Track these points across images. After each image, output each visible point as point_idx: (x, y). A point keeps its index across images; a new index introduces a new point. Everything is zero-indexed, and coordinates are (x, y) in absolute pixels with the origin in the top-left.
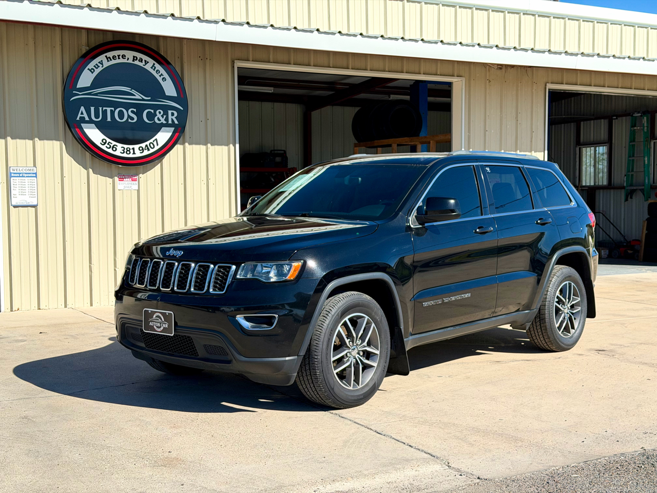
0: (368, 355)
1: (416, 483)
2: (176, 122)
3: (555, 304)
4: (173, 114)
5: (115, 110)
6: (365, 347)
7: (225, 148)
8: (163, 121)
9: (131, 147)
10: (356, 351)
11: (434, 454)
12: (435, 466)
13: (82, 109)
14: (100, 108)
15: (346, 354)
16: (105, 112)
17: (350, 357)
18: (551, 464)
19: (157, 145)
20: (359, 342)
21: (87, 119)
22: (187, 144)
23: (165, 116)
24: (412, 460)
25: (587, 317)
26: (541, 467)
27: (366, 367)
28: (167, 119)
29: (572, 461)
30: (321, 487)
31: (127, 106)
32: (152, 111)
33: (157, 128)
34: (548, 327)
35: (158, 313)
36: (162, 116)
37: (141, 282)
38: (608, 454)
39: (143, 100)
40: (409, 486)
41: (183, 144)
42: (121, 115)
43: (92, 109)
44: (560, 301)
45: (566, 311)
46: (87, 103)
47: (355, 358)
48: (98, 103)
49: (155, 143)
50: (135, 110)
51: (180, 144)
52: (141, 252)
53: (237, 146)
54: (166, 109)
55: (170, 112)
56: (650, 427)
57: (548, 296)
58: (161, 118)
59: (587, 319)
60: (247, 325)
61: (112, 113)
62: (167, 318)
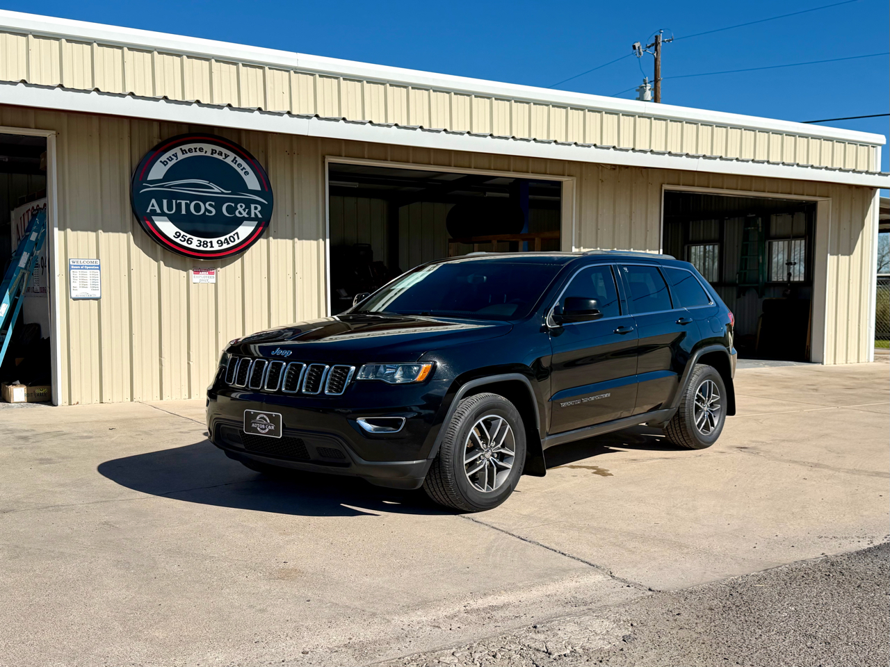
0: (502, 457)
1: (580, 596)
2: (260, 216)
3: (695, 402)
4: (256, 208)
5: (191, 203)
6: (499, 449)
7: (314, 243)
8: (245, 214)
9: (209, 240)
10: (490, 453)
11: (592, 563)
12: (597, 576)
13: (153, 201)
14: (174, 201)
15: (480, 457)
16: (179, 206)
17: (483, 460)
18: (727, 573)
19: (238, 239)
20: (493, 444)
21: (158, 211)
22: (271, 238)
23: (247, 210)
24: (570, 570)
25: (728, 414)
26: (717, 577)
27: (500, 469)
28: (249, 213)
29: (752, 570)
30: (471, 602)
31: (204, 199)
32: (233, 205)
33: (239, 222)
34: (688, 425)
35: (262, 414)
36: (244, 210)
37: (241, 381)
38: (788, 562)
39: (223, 193)
40: (572, 599)
41: (267, 237)
42: (197, 208)
43: (165, 202)
44: (699, 399)
45: (706, 409)
46: (159, 196)
47: (489, 460)
48: (171, 196)
49: (236, 237)
50: (213, 203)
51: (264, 238)
52: (238, 349)
53: (328, 241)
54: (248, 203)
55: (253, 206)
56: (823, 530)
57: (688, 395)
58: (242, 212)
59: (727, 417)
60: (368, 427)
61: (188, 206)
62: (274, 420)
